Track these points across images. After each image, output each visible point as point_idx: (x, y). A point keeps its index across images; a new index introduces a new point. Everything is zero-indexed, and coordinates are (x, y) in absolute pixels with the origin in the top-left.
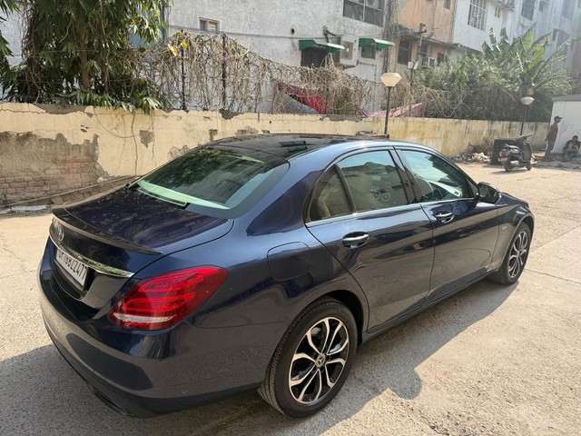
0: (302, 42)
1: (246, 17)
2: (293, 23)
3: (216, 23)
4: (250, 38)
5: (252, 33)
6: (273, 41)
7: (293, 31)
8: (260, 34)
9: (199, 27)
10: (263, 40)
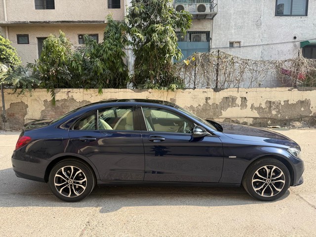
0: (302, 43)
1: (259, 36)
2: (295, 33)
3: (239, 42)
4: (261, 47)
5: (263, 43)
6: (279, 46)
7: (295, 38)
8: (269, 43)
9: (228, 46)
10: (271, 46)
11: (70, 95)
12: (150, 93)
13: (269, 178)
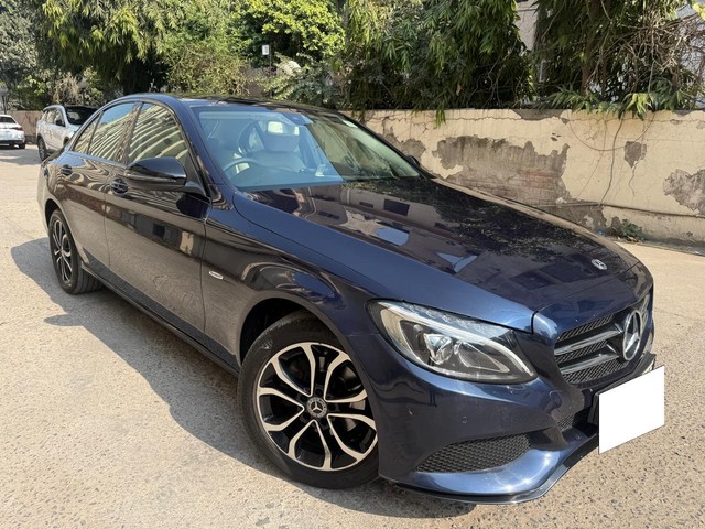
11: (389, 124)
12: (565, 121)
13: (331, 408)
